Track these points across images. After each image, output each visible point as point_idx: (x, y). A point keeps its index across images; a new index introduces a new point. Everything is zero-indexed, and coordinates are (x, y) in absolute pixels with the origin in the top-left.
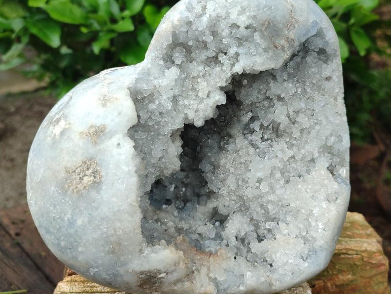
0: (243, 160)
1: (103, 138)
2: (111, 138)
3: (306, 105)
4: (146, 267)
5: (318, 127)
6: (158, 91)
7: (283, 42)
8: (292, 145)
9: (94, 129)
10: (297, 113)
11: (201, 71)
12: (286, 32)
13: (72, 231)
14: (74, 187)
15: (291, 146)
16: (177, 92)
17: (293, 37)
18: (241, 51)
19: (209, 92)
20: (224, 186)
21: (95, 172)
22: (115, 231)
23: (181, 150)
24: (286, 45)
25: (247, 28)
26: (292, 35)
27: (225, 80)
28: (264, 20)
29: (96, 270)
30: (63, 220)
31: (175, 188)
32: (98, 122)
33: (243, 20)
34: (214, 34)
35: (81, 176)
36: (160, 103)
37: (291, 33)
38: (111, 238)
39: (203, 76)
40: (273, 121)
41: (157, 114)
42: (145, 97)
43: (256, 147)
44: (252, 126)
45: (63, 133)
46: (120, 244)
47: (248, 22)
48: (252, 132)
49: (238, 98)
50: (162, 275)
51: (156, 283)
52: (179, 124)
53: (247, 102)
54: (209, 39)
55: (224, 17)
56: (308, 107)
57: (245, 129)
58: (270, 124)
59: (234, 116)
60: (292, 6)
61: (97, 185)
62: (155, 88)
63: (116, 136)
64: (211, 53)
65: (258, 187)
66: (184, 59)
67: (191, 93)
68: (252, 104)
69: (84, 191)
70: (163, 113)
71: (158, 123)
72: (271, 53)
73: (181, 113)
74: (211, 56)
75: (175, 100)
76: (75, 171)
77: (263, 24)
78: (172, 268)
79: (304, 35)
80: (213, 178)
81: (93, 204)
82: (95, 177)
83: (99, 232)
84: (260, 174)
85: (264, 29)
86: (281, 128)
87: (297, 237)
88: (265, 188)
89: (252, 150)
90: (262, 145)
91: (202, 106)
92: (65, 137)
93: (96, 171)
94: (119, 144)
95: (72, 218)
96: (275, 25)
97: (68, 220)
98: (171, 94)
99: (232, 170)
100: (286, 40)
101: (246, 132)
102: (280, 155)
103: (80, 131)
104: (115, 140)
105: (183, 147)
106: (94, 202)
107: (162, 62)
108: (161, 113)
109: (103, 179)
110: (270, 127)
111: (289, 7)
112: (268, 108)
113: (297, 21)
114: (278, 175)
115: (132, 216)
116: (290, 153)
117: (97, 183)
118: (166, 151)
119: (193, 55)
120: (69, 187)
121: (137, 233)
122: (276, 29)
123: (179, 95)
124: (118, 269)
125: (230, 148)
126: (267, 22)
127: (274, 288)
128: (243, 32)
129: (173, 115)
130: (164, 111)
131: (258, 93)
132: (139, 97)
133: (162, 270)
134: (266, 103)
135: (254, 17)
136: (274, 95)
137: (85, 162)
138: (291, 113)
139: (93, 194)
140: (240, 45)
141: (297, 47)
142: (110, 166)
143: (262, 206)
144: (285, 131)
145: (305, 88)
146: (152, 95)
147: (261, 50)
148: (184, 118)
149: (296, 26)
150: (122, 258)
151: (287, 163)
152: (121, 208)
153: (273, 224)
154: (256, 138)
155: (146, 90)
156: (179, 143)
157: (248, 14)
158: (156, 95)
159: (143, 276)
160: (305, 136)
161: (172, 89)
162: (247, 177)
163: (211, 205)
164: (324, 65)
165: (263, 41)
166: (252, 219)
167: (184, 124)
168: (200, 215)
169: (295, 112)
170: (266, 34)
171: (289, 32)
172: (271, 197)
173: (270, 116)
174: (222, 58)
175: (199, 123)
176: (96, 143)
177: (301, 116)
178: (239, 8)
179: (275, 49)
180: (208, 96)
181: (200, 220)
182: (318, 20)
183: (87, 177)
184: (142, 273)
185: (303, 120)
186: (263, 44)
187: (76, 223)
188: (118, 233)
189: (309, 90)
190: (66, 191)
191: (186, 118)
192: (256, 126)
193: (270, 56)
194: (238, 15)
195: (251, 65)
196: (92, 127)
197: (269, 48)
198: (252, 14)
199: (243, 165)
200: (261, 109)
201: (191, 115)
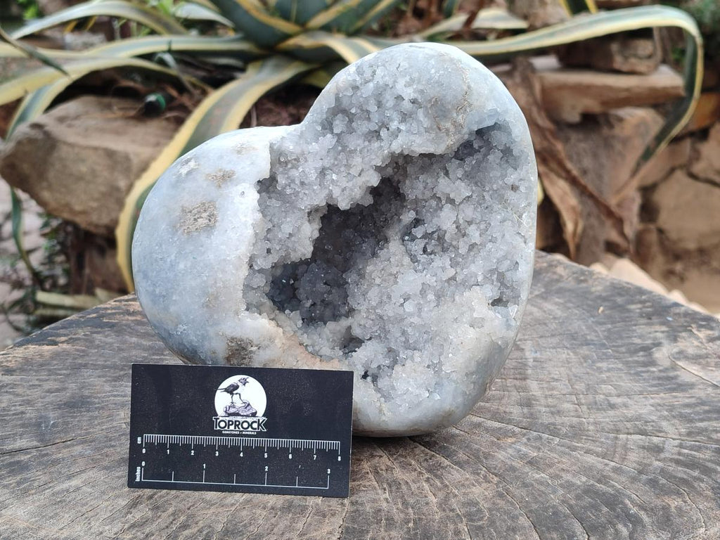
0: (394, 270)
1: (229, 184)
2: (237, 185)
3: (482, 217)
4: (238, 333)
5: (490, 245)
6: (306, 158)
7: (448, 125)
8: (458, 264)
9: (222, 174)
10: (470, 223)
11: (359, 145)
12: (455, 115)
13: (171, 275)
14: (186, 228)
15: (454, 264)
16: (327, 163)
17: (462, 122)
18: (403, 127)
19: (362, 170)
20: (365, 301)
21: (211, 216)
22: (216, 282)
23: (316, 234)
24: (452, 129)
25: (414, 102)
26: (460, 119)
27: (381, 157)
28: (432, 96)
29: (185, 327)
30: (165, 262)
31: (312, 305)
32: (228, 168)
33: (409, 93)
34: (379, 104)
35: (196, 217)
36: (303, 171)
37: (460, 117)
38: (210, 290)
39: (361, 151)
40: (439, 229)
41: (297, 182)
42: (289, 161)
43: (414, 259)
44: (414, 230)
45: (189, 173)
46: (216, 298)
47: (413, 96)
48: (413, 239)
49: (402, 192)
50: (254, 349)
51: (245, 358)
52: (320, 200)
53: (411, 197)
54: (373, 108)
55: (391, 86)
56: (484, 219)
57: (406, 234)
58: (435, 232)
59: (396, 214)
60: (469, 87)
61: (210, 227)
62: (303, 154)
63: (243, 184)
64: (373, 127)
65: (402, 305)
66: (345, 129)
67: (342, 169)
68: (416, 201)
69: (195, 234)
70: (305, 184)
71: (296, 194)
72: (433, 135)
73: (325, 188)
74: (372, 129)
75: (323, 172)
76: (191, 212)
77: (430, 101)
78: (266, 343)
79: (477, 123)
80: (356, 290)
81: (200, 248)
82: (210, 220)
83: (199, 281)
84: (407, 289)
85: (429, 106)
86: (447, 237)
87: (428, 367)
88: (409, 307)
89: (407, 260)
90: (423, 258)
91: (350, 184)
92: (191, 177)
93: (213, 215)
94: (243, 193)
95: (176, 260)
96: (442, 105)
97: (171, 261)
98: (319, 164)
99: (378, 281)
100: (452, 124)
101: (407, 238)
102: (439, 272)
103: (207, 173)
104: (240, 188)
105: (321, 230)
106: (202, 246)
107: (319, 128)
108: (302, 183)
109: (217, 224)
110: (435, 236)
111: (465, 88)
112: (436, 211)
113: (470, 105)
114: (431, 297)
115: (237, 270)
116: (451, 272)
117: (211, 227)
118: (299, 229)
119: (354, 124)
120: (181, 226)
121: (238, 290)
122: (444, 109)
123: (329, 168)
124: (208, 328)
125: (382, 253)
126: (434, 100)
127: (384, 418)
128: (406, 105)
129: (315, 188)
130: (306, 182)
131: (425, 188)
132: (282, 160)
133: (255, 342)
134: (434, 203)
135: (422, 92)
136: (443, 193)
137: (204, 204)
138: (461, 221)
139: (203, 238)
140: (403, 120)
141: (465, 134)
142: (229, 212)
143: (404, 333)
144: (451, 245)
145: (485, 194)
146: (297, 160)
147: (422, 130)
148: (328, 195)
149: (468, 110)
150: (215, 317)
151: (446, 284)
152: (228, 258)
153: (409, 352)
154: (417, 247)
155: (292, 153)
156: (317, 225)
157: (415, 87)
158: (302, 161)
159: (233, 344)
160: (472, 253)
161: (322, 159)
162: (392, 290)
163: (344, 323)
164: (510, 170)
165: (426, 119)
166: (390, 350)
167: (327, 203)
168: (328, 332)
169: (468, 222)
170: (430, 112)
171: (457, 115)
172: (415, 320)
173: (435, 220)
174: (383, 133)
175: (344, 205)
176: (220, 187)
177: (473, 227)
178: (408, 78)
179: (437, 130)
180: (360, 175)
181: (328, 340)
182: (498, 109)
183: (202, 219)
184: (232, 339)
185: (474, 234)
186: (426, 123)
187: (178, 266)
188: (218, 285)
189: (487, 197)
190: (177, 231)
191: (330, 195)
192: (418, 232)
193: (431, 138)
194: (405, 86)
195: (410, 144)
196: (220, 170)
197: (431, 128)
198: (421, 87)
199: (392, 278)
200: (427, 211)
201: (336, 192)
